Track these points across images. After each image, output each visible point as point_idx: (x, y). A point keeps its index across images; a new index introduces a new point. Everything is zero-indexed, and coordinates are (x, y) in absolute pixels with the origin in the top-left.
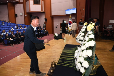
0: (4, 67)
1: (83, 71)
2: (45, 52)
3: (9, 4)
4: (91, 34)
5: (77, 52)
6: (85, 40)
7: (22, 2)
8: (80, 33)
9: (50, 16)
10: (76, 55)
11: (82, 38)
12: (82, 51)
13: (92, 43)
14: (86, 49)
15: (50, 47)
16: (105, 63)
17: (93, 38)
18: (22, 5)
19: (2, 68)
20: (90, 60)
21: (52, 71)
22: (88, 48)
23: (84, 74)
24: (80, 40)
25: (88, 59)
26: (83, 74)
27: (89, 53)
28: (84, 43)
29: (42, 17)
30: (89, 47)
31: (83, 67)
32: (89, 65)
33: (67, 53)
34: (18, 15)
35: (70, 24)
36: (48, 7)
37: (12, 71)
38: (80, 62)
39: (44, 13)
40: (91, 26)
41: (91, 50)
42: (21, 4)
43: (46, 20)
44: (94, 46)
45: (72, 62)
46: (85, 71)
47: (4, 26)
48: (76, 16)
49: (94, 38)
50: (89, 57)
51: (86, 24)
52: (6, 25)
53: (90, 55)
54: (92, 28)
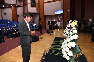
0: (8, 54)
1: (68, 59)
2: (40, 43)
4: (75, 29)
5: (64, 44)
6: (70, 34)
7: (23, 5)
8: (66, 29)
9: (43, 16)
10: (63, 46)
11: (68, 33)
12: (68, 43)
13: (76, 37)
14: (71, 42)
15: (43, 39)
16: (86, 52)
18: (22, 8)
19: (6, 55)
20: (74, 50)
24: (66, 34)
25: (72, 49)
27: (73, 45)
28: (69, 36)
29: (38, 16)
30: (73, 40)
31: (68, 56)
32: (73, 54)
33: (56, 44)
34: (19, 15)
37: (14, 58)
38: (66, 51)
39: (39, 13)
40: (75, 23)
41: (75, 42)
43: (40, 19)
44: (77, 39)
45: (60, 51)
46: (70, 59)
47: (9, 23)
48: (63, 16)
49: (77, 33)
50: (73, 47)
51: (70, 21)
52: (10, 23)
53: (74, 46)
54: (75, 24)
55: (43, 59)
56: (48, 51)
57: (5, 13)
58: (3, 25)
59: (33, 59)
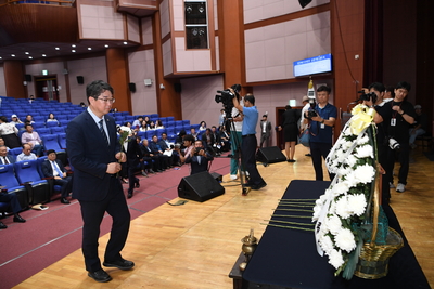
1: (336, 260)
2: (225, 207)
3: (110, 52)
4: (365, 144)
5: (322, 203)
6: (346, 166)
7: (151, 42)
8: (340, 141)
10: (319, 210)
11: (341, 157)
12: (337, 199)
13: (367, 174)
14: (349, 193)
17: (370, 157)
18: (149, 54)
20: (359, 226)
21: (243, 266)
22: (353, 188)
23: (342, 272)
24: (339, 165)
25: (353, 223)
26: (338, 272)
27: (358, 205)
30: (358, 185)
31: (337, 248)
32: (357, 243)
34: (137, 87)
36: (233, 54)
38: (329, 234)
39: (222, 74)
41: (363, 195)
42: (147, 51)
44: (370, 181)
46: (343, 262)
48: (331, 81)
49: (372, 157)
50: (355, 216)
53: (360, 211)
54: (365, 124)
55: (241, 270)
56: (259, 237)
57: (81, 80)
59: (197, 272)
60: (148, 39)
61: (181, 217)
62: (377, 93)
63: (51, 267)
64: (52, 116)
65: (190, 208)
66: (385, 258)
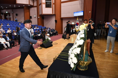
2: (52, 50)
3: (25, 7)
5: (71, 50)
7: (36, 5)
9: (59, 18)
12: (74, 49)
14: (77, 47)
15: (57, 45)
17: (83, 37)
18: (36, 8)
19: (15, 60)
23: (73, 69)
29: (53, 19)
30: (79, 45)
31: (73, 63)
34: (32, 17)
35: (77, 25)
36: (58, 10)
38: (71, 58)
39: (55, 15)
42: (35, 8)
43: (56, 21)
44: (82, 44)
46: (74, 66)
48: (83, 18)
50: (78, 54)
52: (22, 25)
57: (17, 15)
58: (14, 28)
60: (35, 4)
61: (40, 52)
62: (92, 21)
63: (3, 65)
64: (8, 24)
65: (43, 50)
66: (87, 65)
